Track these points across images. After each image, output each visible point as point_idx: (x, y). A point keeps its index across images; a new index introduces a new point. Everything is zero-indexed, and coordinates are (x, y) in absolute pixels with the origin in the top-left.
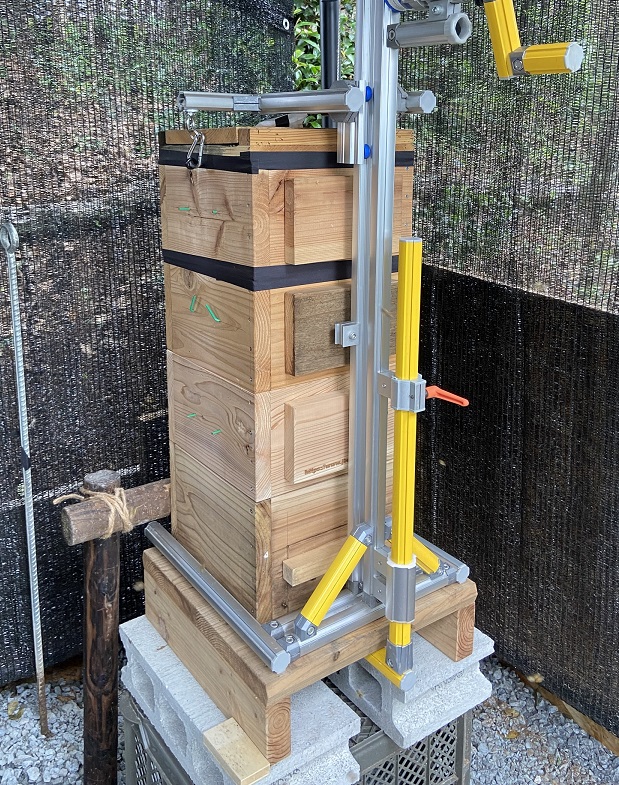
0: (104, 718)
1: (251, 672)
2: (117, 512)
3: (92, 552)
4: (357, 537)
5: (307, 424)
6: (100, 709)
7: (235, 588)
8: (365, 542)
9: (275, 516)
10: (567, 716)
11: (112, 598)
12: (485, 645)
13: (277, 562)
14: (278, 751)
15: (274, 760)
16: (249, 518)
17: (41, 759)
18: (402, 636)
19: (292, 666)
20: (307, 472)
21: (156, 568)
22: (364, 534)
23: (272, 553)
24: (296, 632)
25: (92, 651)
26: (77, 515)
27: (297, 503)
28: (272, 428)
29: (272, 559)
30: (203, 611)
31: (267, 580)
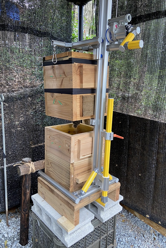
0: (26, 220)
1: (70, 204)
2: (32, 167)
3: (24, 178)
4: (95, 171)
5: (83, 144)
6: (25, 217)
7: (63, 185)
8: (97, 172)
9: (75, 167)
10: (136, 216)
11: (29, 190)
12: (121, 198)
13: (75, 178)
14: (76, 223)
15: (76, 225)
16: (69, 167)
17: (7, 231)
18: (105, 194)
19: (80, 202)
20: (83, 156)
21: (42, 181)
22: (96, 170)
24: (81, 194)
25: (23, 203)
26: (22, 168)
27: (80, 164)
28: (75, 145)
29: (74, 177)
30: (56, 190)
31: (72, 182)
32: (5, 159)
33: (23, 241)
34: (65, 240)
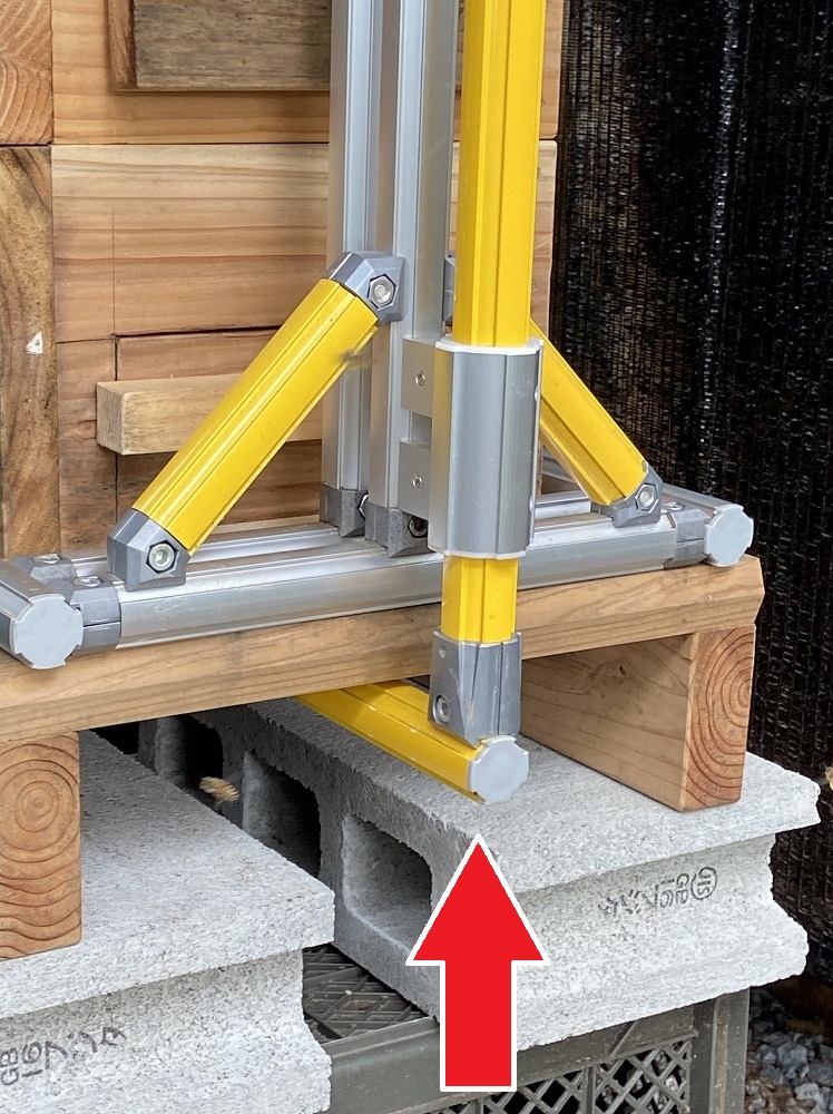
9: (64, 213)
13: (77, 380)
14: (33, 912)
15: (23, 939)
22: (363, 269)
23: (56, 342)
29: (56, 366)
31: (41, 438)
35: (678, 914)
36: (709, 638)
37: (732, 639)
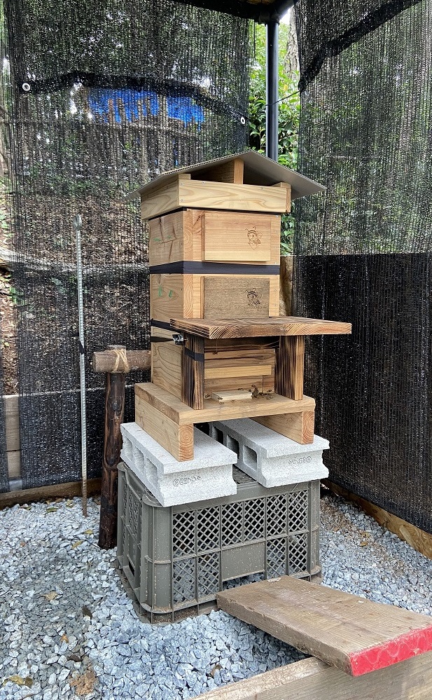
2: (120, 358)
3: (109, 386)
6: (110, 479)
10: (403, 539)
14: (186, 454)
15: (183, 458)
25: (107, 443)
32: (82, 357)
33: (105, 538)
34: (161, 491)
35: (304, 465)
36: (305, 413)
37: (310, 413)
